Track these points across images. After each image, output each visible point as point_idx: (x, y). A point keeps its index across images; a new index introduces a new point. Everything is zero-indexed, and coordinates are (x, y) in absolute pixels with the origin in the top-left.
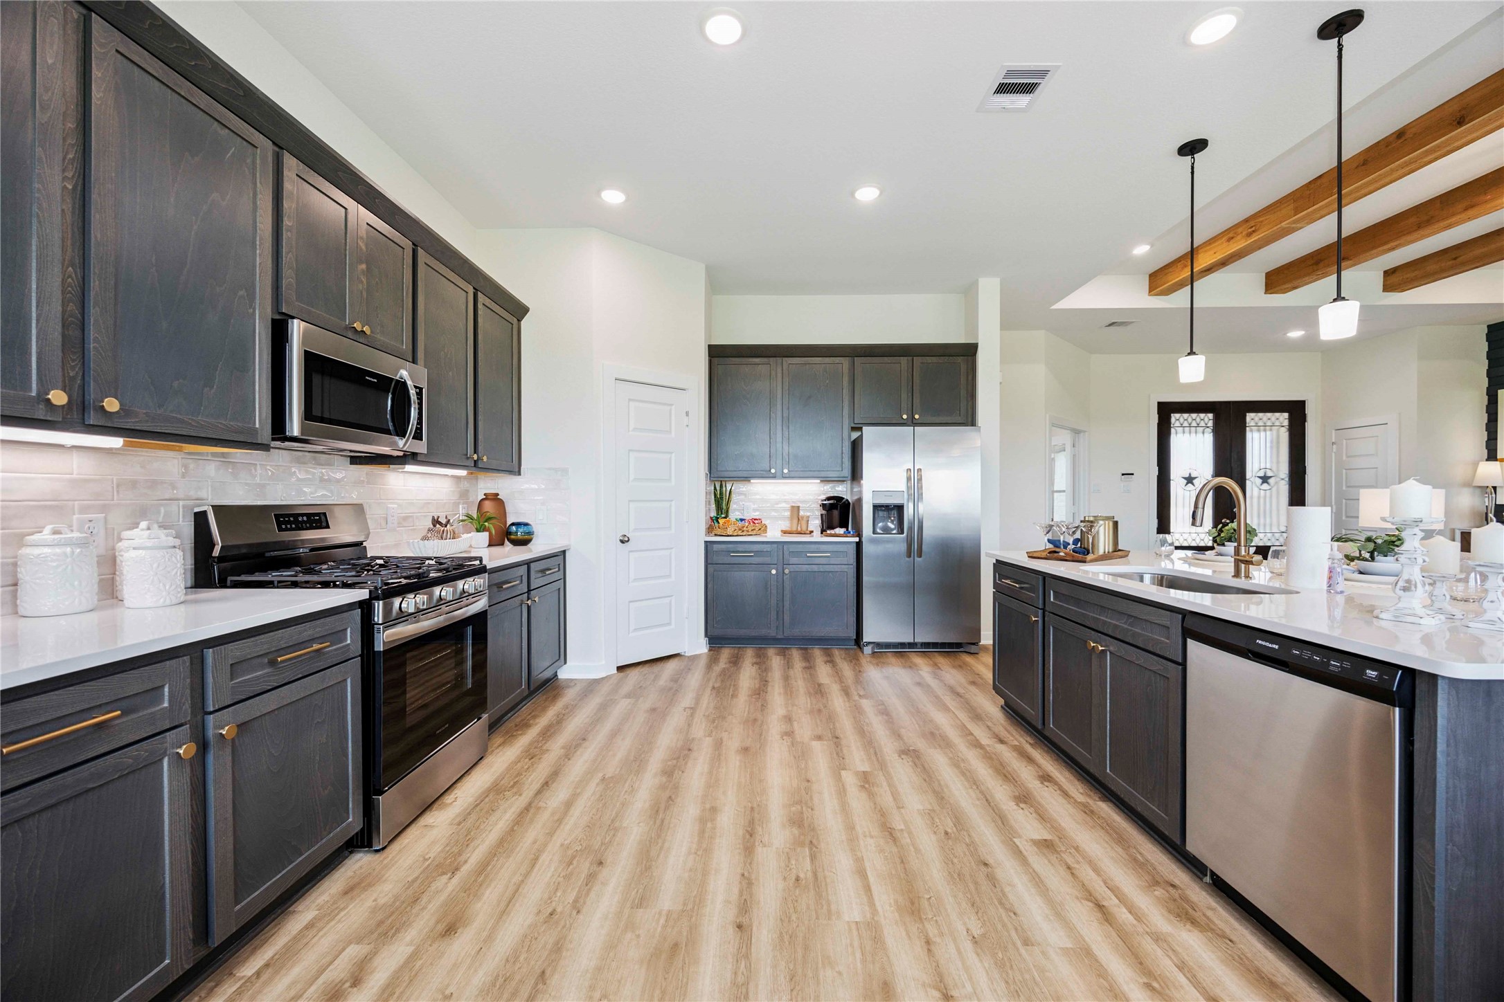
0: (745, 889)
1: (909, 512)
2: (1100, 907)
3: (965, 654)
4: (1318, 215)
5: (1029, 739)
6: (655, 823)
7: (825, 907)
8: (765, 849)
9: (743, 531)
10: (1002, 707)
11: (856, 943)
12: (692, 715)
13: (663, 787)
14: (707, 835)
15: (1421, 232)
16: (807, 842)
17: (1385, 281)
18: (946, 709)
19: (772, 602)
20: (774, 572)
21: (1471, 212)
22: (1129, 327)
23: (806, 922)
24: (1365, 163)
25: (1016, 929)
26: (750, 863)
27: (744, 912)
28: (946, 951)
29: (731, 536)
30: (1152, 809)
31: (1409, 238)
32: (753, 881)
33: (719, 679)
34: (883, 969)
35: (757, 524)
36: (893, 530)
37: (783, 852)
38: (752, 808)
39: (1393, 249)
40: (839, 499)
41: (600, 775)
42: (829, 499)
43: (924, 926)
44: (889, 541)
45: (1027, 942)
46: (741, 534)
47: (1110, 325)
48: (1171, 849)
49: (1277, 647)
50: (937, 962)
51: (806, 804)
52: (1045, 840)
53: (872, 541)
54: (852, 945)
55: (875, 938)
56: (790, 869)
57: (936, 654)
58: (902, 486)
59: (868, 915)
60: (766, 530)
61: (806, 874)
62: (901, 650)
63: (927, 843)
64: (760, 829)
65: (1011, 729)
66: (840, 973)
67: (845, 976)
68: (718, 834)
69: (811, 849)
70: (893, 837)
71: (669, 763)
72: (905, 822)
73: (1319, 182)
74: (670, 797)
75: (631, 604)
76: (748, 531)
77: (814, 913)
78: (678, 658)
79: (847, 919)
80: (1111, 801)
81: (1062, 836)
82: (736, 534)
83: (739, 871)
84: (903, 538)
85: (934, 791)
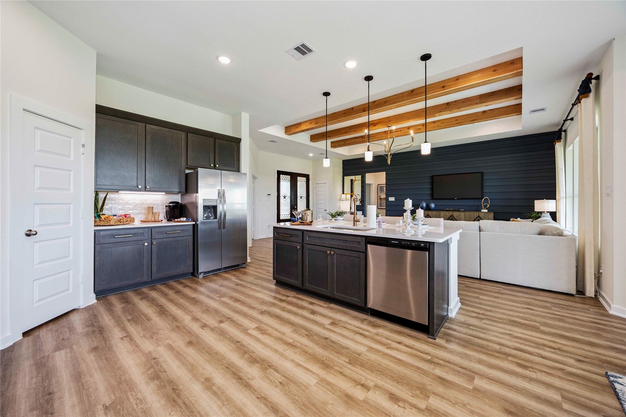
0: (266, 403)
1: (220, 209)
2: (361, 334)
3: (241, 268)
4: (333, 123)
5: (294, 293)
6: (181, 407)
7: (302, 386)
8: (254, 380)
9: (121, 222)
10: (275, 284)
11: (325, 390)
12: (132, 340)
13: (161, 387)
14: (219, 393)
15: (346, 134)
16: (268, 367)
17: (331, 145)
18: (259, 292)
19: (144, 261)
20: (146, 244)
21: (355, 132)
22: (275, 143)
23: (302, 396)
24: (345, 113)
25: (354, 353)
26: (255, 391)
27: (277, 412)
28: (347, 372)
29: (113, 225)
30: (354, 300)
31: (342, 135)
32: (266, 397)
33: (127, 315)
34: (340, 391)
35: (127, 218)
36: (211, 217)
37: (263, 377)
38: (227, 367)
39: (339, 137)
40: (177, 203)
41: (100, 407)
42: (170, 203)
43: (334, 369)
44: (210, 223)
45: (360, 355)
46: (120, 224)
47: (271, 141)
48: (357, 310)
49: (398, 242)
50: (349, 377)
51: (249, 352)
52: (331, 322)
53: (203, 223)
54: (324, 391)
55: (327, 383)
56: (274, 381)
57: (230, 271)
58: (216, 197)
59: (317, 378)
60: (134, 221)
61: (281, 379)
62: (216, 272)
63: (305, 341)
64: (242, 374)
65: (285, 291)
66: (332, 404)
67: (334, 403)
68: (225, 389)
69: (272, 369)
70: (293, 346)
71: (149, 372)
72: (291, 338)
73: (334, 114)
74: (173, 389)
75: (34, 282)
76: (123, 222)
77: (301, 391)
78: (76, 311)
79: (313, 384)
80: (332, 303)
81: (334, 319)
82: (116, 224)
83: (254, 397)
84: (217, 221)
85: (288, 323)
